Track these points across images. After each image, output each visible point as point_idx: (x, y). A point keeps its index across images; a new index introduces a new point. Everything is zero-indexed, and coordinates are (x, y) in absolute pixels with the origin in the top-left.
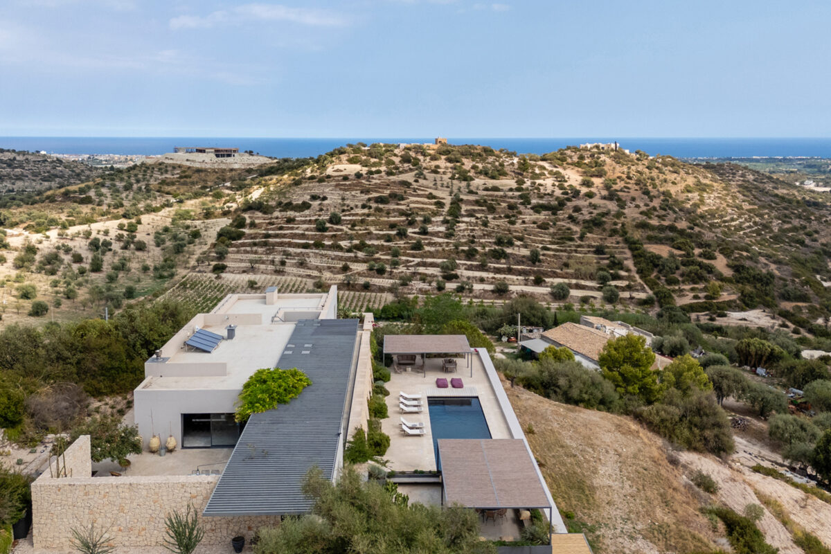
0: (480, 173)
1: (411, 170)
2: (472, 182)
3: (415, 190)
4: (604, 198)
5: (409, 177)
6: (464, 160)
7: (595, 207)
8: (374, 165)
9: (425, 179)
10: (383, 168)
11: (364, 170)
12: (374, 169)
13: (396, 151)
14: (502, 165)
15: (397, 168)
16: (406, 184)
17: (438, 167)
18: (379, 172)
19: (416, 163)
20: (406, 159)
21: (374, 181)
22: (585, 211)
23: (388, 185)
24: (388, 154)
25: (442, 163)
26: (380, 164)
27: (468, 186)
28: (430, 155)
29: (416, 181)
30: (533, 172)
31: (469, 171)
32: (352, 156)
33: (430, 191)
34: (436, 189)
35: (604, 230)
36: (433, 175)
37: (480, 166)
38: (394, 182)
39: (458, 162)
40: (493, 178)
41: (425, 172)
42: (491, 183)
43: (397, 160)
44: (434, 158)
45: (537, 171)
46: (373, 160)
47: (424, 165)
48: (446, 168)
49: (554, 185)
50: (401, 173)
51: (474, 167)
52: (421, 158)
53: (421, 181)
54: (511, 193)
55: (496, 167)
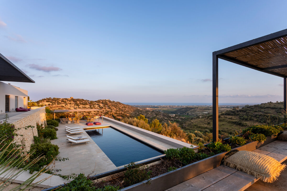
0: (82, 104)
1: (64, 104)
2: (79, 106)
3: (65, 108)
4: (108, 109)
5: (64, 105)
6: (78, 102)
7: (106, 110)
8: (54, 102)
9: (68, 105)
10: (56, 103)
11: (51, 104)
12: (54, 103)
13: (60, 100)
14: (86, 103)
15: (60, 103)
16: (63, 106)
17: (71, 103)
18: (55, 104)
19: (65, 102)
20: (62, 101)
21: (54, 106)
22: (104, 111)
23: (58, 107)
24: (58, 100)
25: (72, 102)
26: (56, 102)
27: (79, 107)
28: (69, 100)
29: (65, 106)
30: (93, 104)
31: (79, 104)
32: (47, 100)
33: (69, 108)
34: (71, 107)
35: (109, 114)
36: (70, 105)
37: (81, 103)
38: (59, 106)
39: (76, 102)
40: (84, 105)
41: (68, 104)
42: (84, 106)
43: (60, 102)
44: (70, 101)
45: (94, 104)
46: (53, 101)
47: (67, 102)
48: (73, 103)
49: (98, 106)
50: (61, 104)
51: (80, 103)
52: (66, 101)
53: (67, 106)
54: (89, 108)
55: (85, 103)
